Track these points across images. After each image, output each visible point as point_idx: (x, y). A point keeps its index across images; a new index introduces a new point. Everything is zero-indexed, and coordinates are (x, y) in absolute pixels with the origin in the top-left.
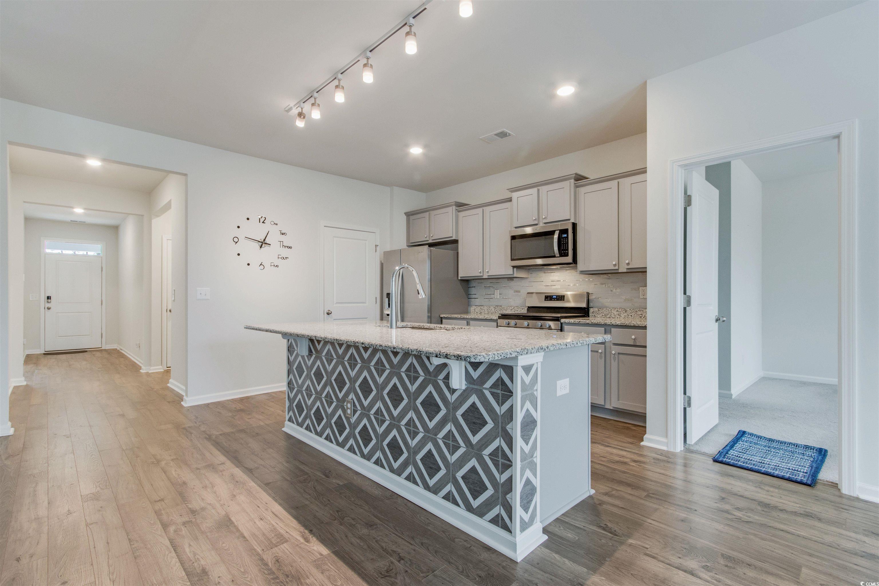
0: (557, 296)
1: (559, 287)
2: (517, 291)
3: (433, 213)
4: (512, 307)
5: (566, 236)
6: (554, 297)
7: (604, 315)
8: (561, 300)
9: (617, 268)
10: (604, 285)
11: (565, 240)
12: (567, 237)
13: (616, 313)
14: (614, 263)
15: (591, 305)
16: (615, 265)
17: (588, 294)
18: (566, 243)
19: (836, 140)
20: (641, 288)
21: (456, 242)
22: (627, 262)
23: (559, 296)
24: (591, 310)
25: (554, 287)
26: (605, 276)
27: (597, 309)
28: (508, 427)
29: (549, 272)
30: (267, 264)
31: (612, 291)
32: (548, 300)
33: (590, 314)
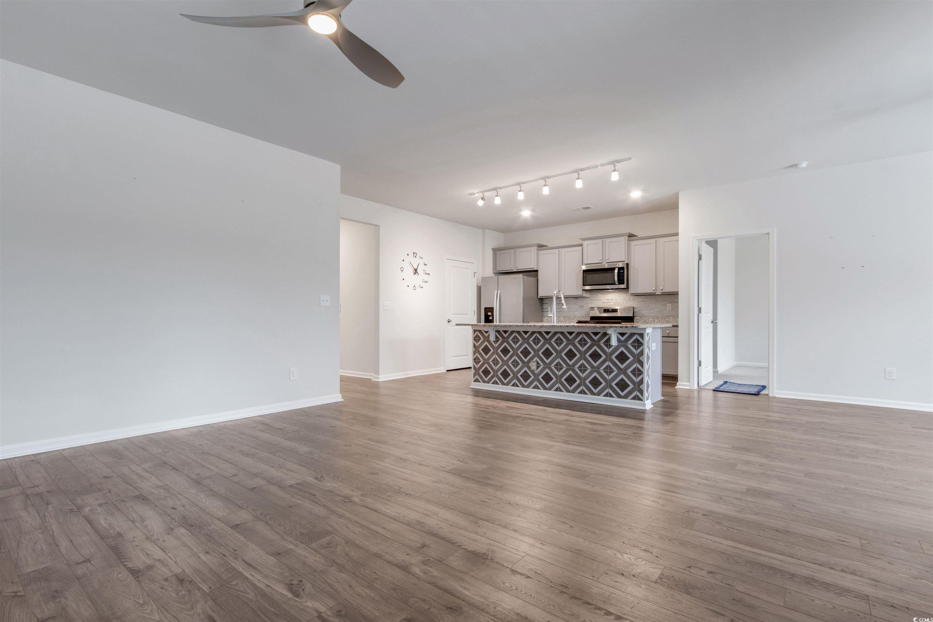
0: (612, 309)
1: (613, 303)
2: (582, 307)
3: (518, 250)
4: (578, 317)
5: (622, 271)
6: (610, 310)
7: (644, 321)
8: (615, 312)
9: (655, 292)
10: (644, 302)
11: (622, 274)
12: (624, 272)
13: (651, 320)
14: (653, 289)
15: (635, 315)
16: (654, 290)
17: (634, 308)
18: (622, 276)
19: (768, 235)
20: (667, 304)
21: (537, 271)
22: (662, 288)
23: (614, 309)
24: (635, 318)
25: (609, 304)
26: (645, 297)
27: (639, 318)
28: (641, 359)
29: (606, 293)
30: (417, 286)
31: (649, 306)
32: (606, 312)
33: (635, 321)
